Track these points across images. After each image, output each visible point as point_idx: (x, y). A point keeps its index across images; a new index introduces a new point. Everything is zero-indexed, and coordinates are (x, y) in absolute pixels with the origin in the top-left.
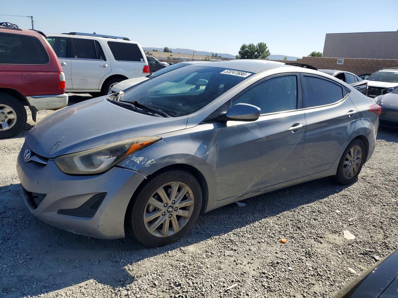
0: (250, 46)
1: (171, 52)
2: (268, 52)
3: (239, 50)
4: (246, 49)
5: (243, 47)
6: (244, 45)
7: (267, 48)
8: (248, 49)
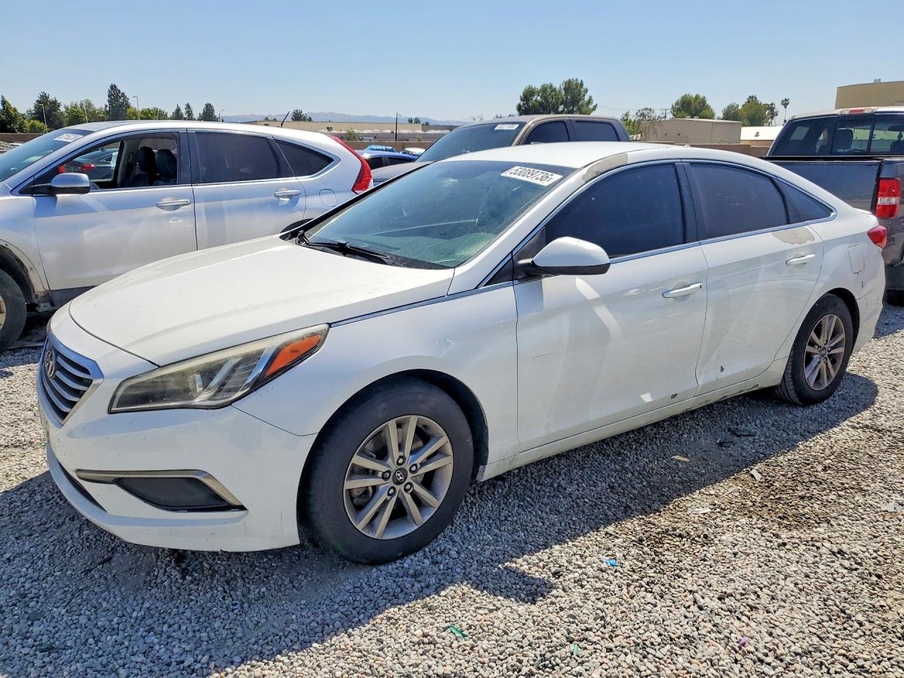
0: (544, 89)
1: (310, 120)
2: (590, 101)
3: (518, 101)
4: (534, 99)
5: (528, 95)
6: (530, 87)
7: (586, 91)
8: (539, 98)
